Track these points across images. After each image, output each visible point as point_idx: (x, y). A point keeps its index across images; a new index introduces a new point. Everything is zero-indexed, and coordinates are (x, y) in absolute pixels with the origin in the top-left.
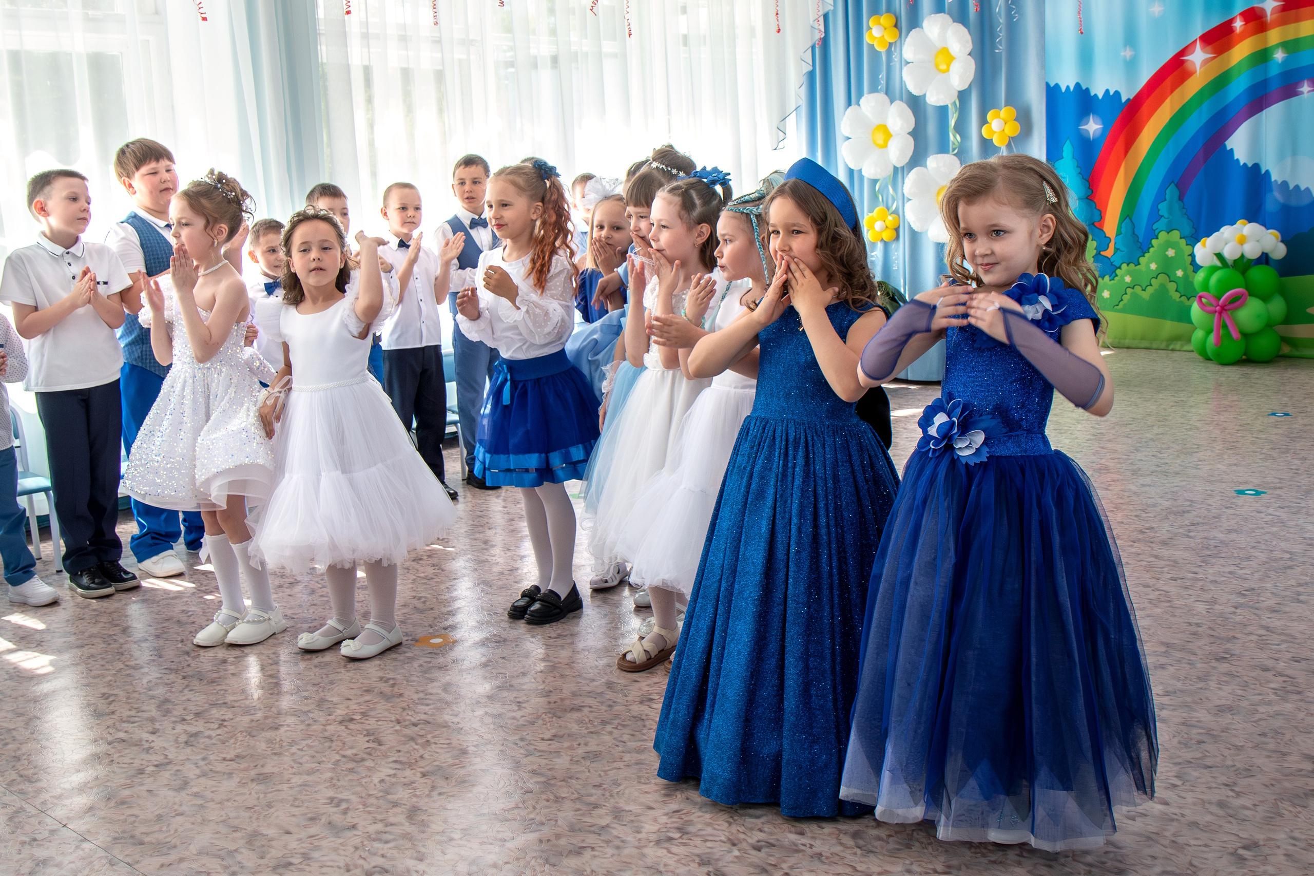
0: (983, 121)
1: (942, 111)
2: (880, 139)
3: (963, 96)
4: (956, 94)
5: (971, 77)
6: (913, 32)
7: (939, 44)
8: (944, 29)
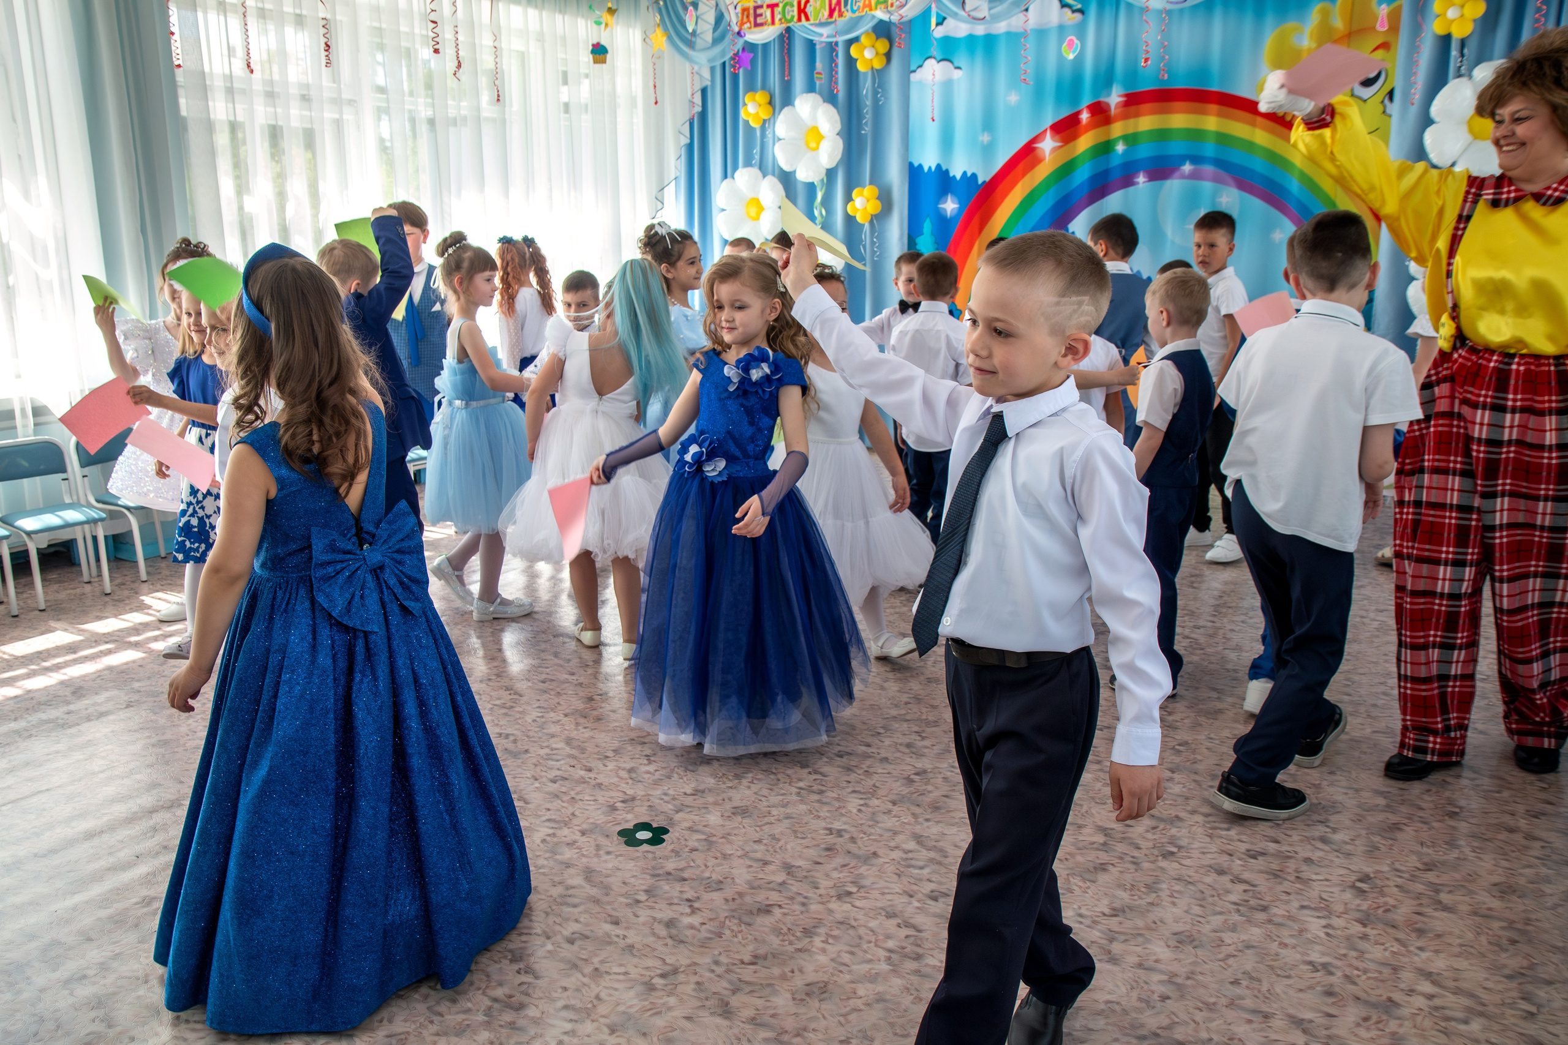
0: (848, 198)
1: (811, 187)
2: (753, 212)
3: (830, 173)
4: (824, 172)
5: (839, 156)
6: (786, 110)
7: (810, 123)
8: (815, 108)
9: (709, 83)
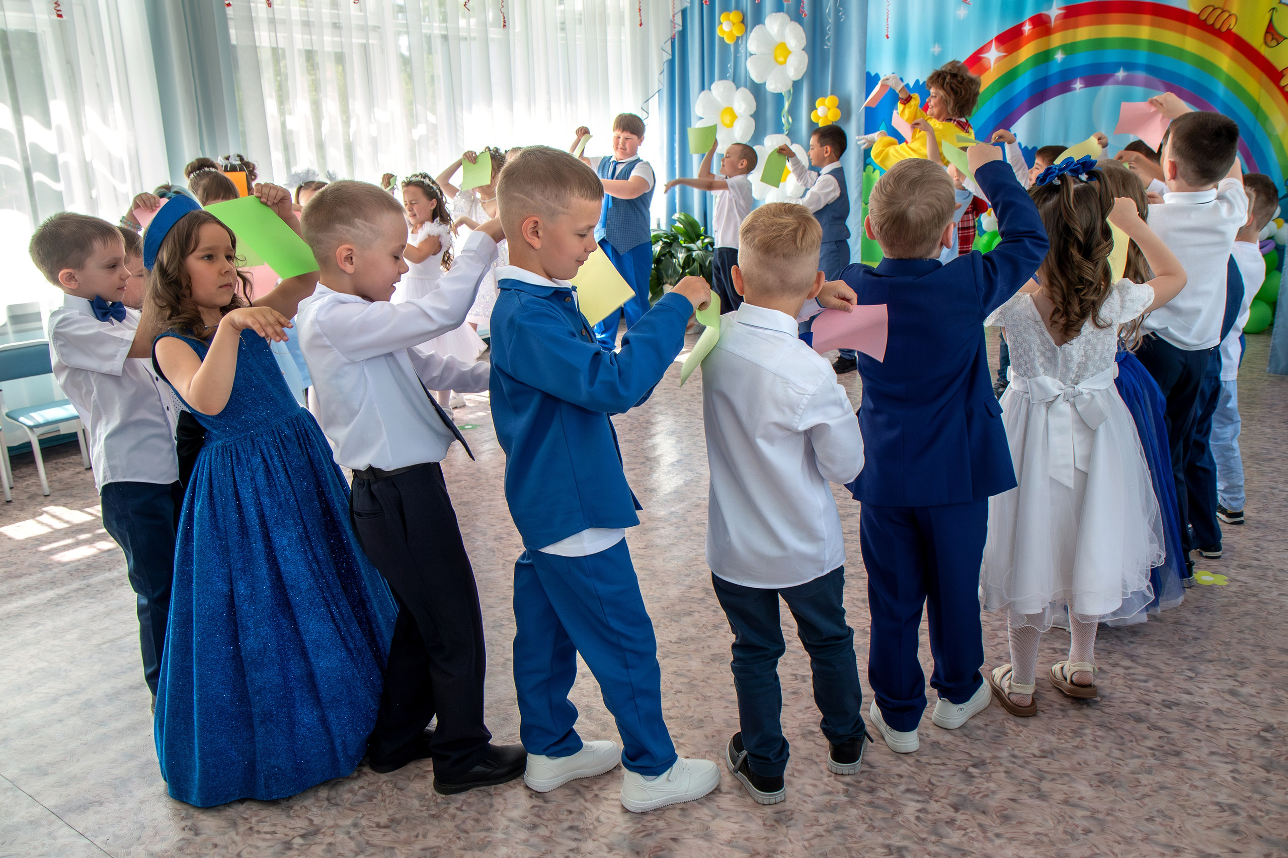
0: (812, 107)
1: (779, 97)
2: (727, 120)
3: (797, 85)
4: (791, 83)
5: (805, 70)
6: (757, 28)
7: (778, 40)
8: (782, 27)
9: (688, 5)
